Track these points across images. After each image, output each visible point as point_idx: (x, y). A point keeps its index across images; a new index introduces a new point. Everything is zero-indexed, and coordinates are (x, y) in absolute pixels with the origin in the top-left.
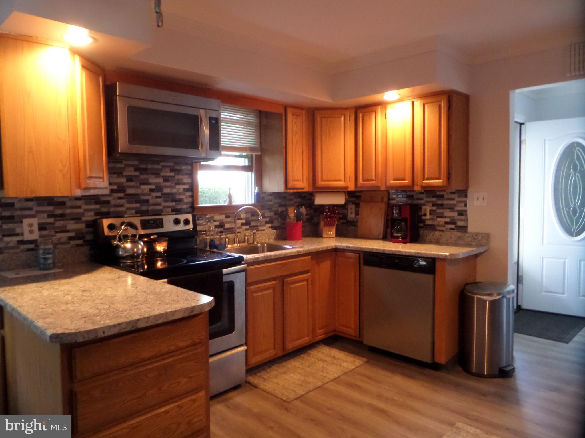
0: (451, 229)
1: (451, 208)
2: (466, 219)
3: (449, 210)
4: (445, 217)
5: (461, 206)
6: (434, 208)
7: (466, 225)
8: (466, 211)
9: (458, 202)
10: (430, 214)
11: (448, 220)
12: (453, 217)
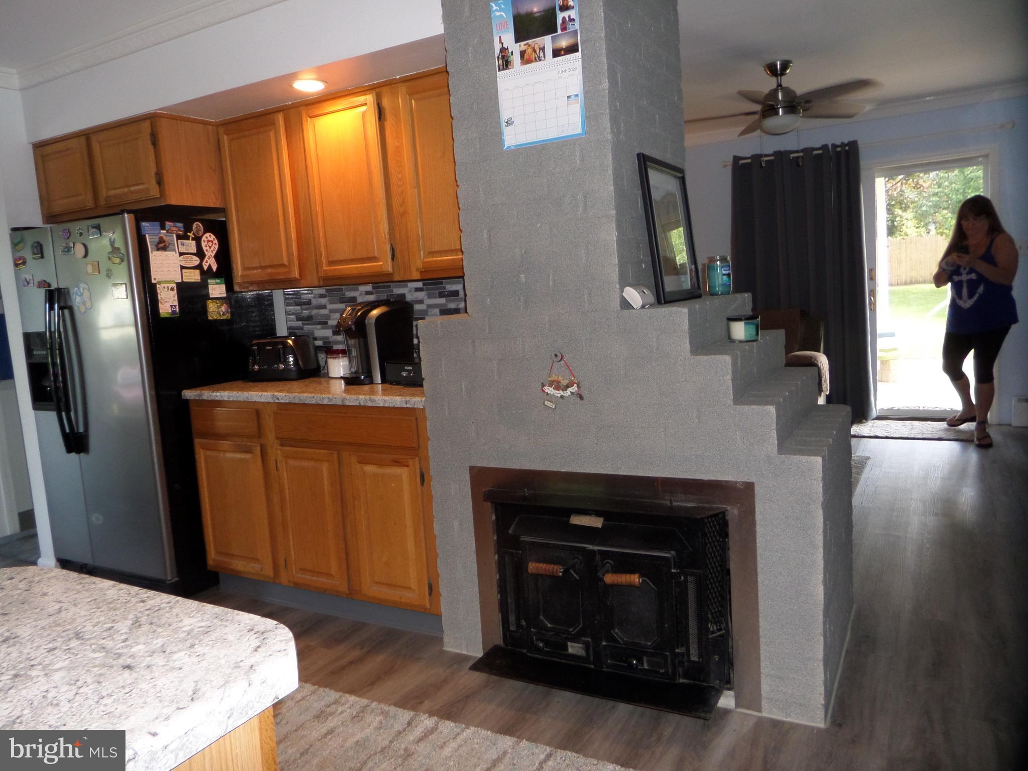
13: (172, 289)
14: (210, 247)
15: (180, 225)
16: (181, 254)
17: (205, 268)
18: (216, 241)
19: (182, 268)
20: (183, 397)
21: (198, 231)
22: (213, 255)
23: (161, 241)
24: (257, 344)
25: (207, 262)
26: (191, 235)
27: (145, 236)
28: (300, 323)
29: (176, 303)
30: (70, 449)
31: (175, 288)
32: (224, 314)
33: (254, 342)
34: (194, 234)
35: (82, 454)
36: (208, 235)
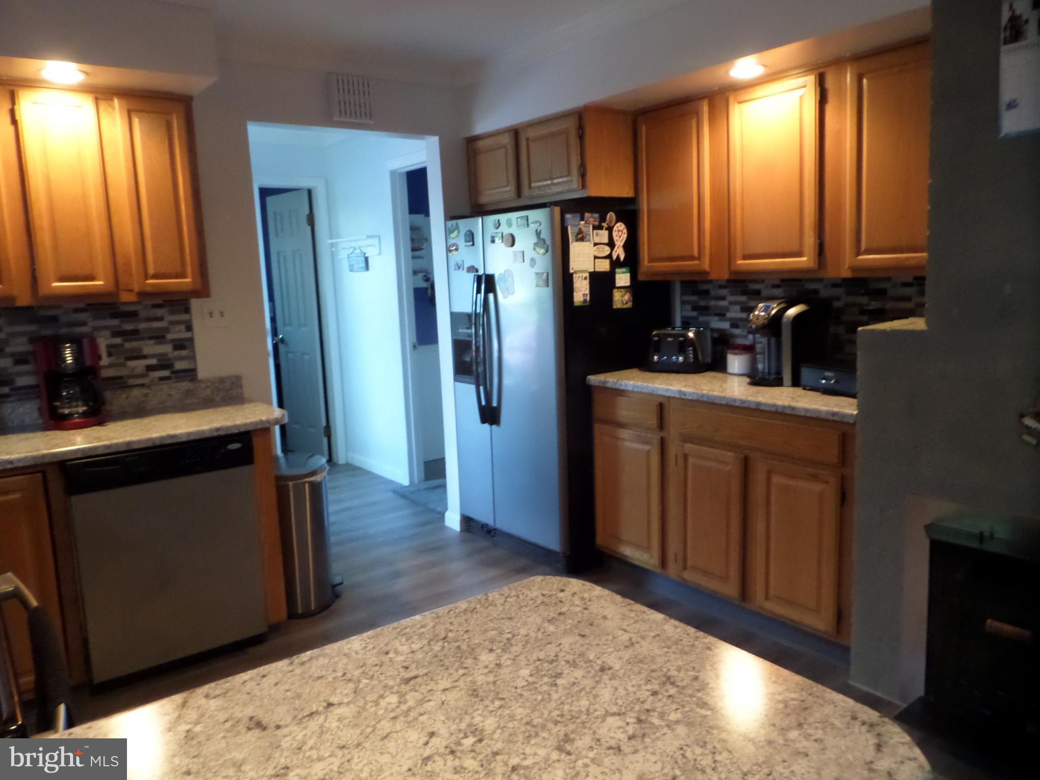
0: (162, 379)
1: (159, 337)
2: (191, 354)
3: (151, 342)
4: (145, 357)
5: (180, 331)
6: (118, 341)
7: (192, 367)
8: (191, 340)
9: (172, 323)
10: (110, 355)
11: (153, 361)
12: (165, 354)
13: (586, 278)
14: (620, 237)
15: (596, 216)
16: (595, 244)
17: (615, 257)
18: (625, 231)
19: (596, 257)
20: (587, 382)
21: (610, 221)
22: (622, 244)
23: (580, 232)
24: (657, 335)
25: (616, 252)
26: (605, 225)
27: (567, 228)
28: (694, 314)
29: (587, 292)
30: (484, 420)
31: (588, 277)
32: (626, 303)
33: (654, 333)
34: (607, 224)
35: (494, 427)
36: (619, 224)
